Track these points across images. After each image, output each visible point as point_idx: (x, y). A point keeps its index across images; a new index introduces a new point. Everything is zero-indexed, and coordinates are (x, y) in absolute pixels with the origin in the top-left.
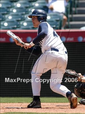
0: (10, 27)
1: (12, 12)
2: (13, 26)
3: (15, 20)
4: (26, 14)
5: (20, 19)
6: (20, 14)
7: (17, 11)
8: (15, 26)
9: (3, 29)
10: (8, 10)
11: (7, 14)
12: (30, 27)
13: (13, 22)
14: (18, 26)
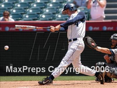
0: (47, 19)
1: (49, 6)
2: (50, 18)
3: (51, 13)
4: (60, 8)
5: (55, 12)
6: (55, 8)
7: (53, 6)
8: (52, 18)
9: (42, 20)
10: (46, 5)
11: (44, 8)
12: (64, 18)
13: (50, 14)
14: (54, 18)
